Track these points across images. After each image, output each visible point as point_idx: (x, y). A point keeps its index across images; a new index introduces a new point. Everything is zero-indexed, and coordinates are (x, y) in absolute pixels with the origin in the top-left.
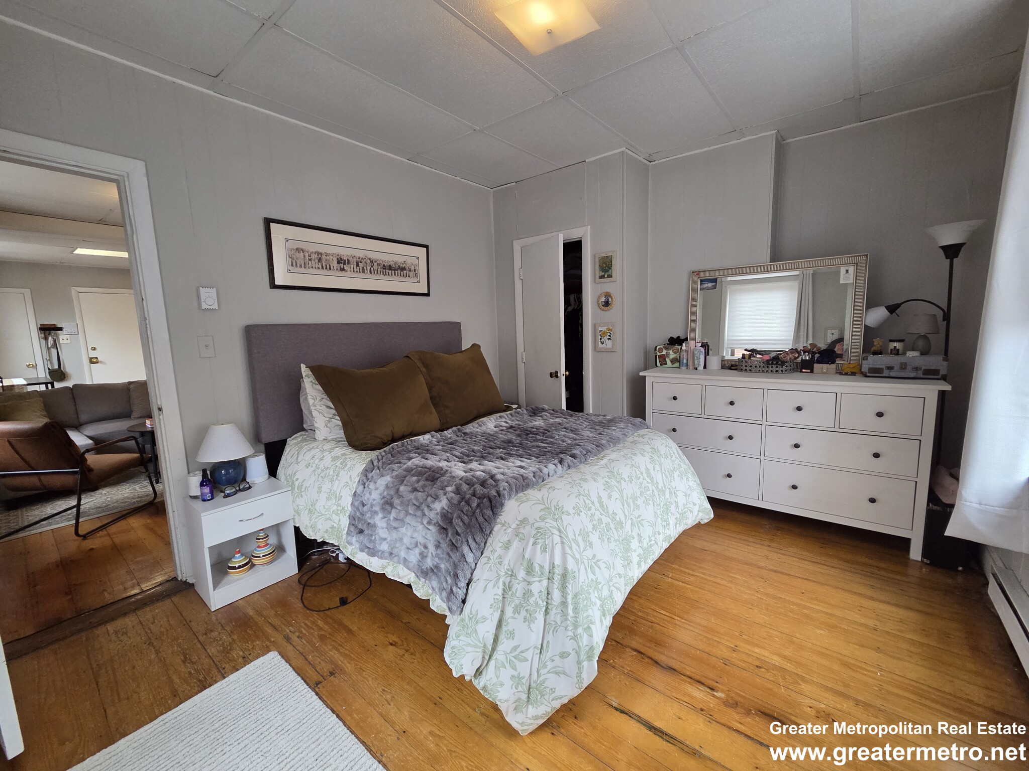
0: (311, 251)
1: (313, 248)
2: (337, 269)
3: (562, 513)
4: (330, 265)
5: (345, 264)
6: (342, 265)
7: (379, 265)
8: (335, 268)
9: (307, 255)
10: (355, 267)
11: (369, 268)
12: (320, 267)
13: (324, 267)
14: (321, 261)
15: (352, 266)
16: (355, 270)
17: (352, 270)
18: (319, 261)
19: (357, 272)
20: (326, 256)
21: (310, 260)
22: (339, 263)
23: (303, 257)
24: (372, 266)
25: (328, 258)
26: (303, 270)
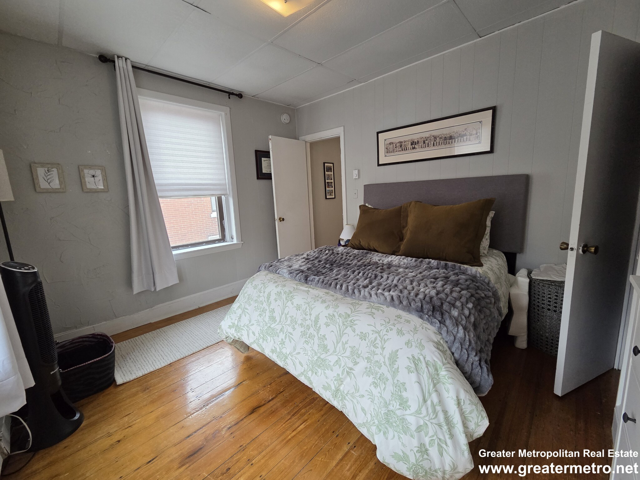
0: (397, 142)
1: (397, 140)
2: (411, 149)
3: (291, 300)
4: (406, 148)
5: (415, 144)
6: (413, 146)
7: (440, 138)
8: (409, 149)
9: (394, 145)
10: (422, 145)
11: (432, 143)
12: (401, 150)
13: (403, 149)
14: (401, 146)
15: (420, 145)
16: (422, 146)
17: (420, 147)
18: (400, 147)
19: (423, 147)
20: (404, 142)
21: (396, 147)
22: (412, 144)
23: (392, 147)
24: (435, 141)
25: (405, 143)
26: (392, 154)
